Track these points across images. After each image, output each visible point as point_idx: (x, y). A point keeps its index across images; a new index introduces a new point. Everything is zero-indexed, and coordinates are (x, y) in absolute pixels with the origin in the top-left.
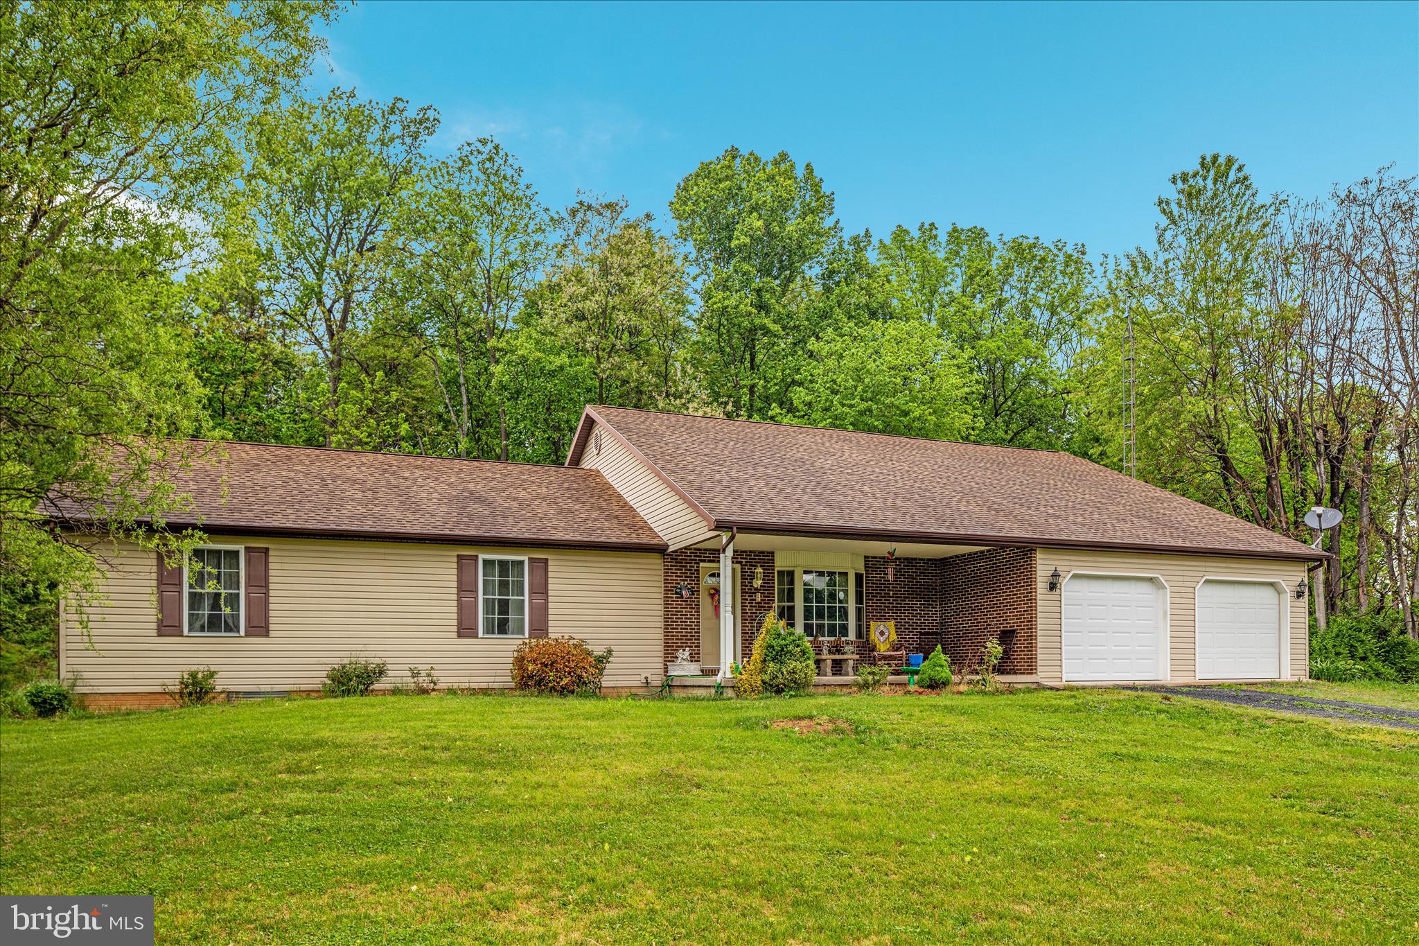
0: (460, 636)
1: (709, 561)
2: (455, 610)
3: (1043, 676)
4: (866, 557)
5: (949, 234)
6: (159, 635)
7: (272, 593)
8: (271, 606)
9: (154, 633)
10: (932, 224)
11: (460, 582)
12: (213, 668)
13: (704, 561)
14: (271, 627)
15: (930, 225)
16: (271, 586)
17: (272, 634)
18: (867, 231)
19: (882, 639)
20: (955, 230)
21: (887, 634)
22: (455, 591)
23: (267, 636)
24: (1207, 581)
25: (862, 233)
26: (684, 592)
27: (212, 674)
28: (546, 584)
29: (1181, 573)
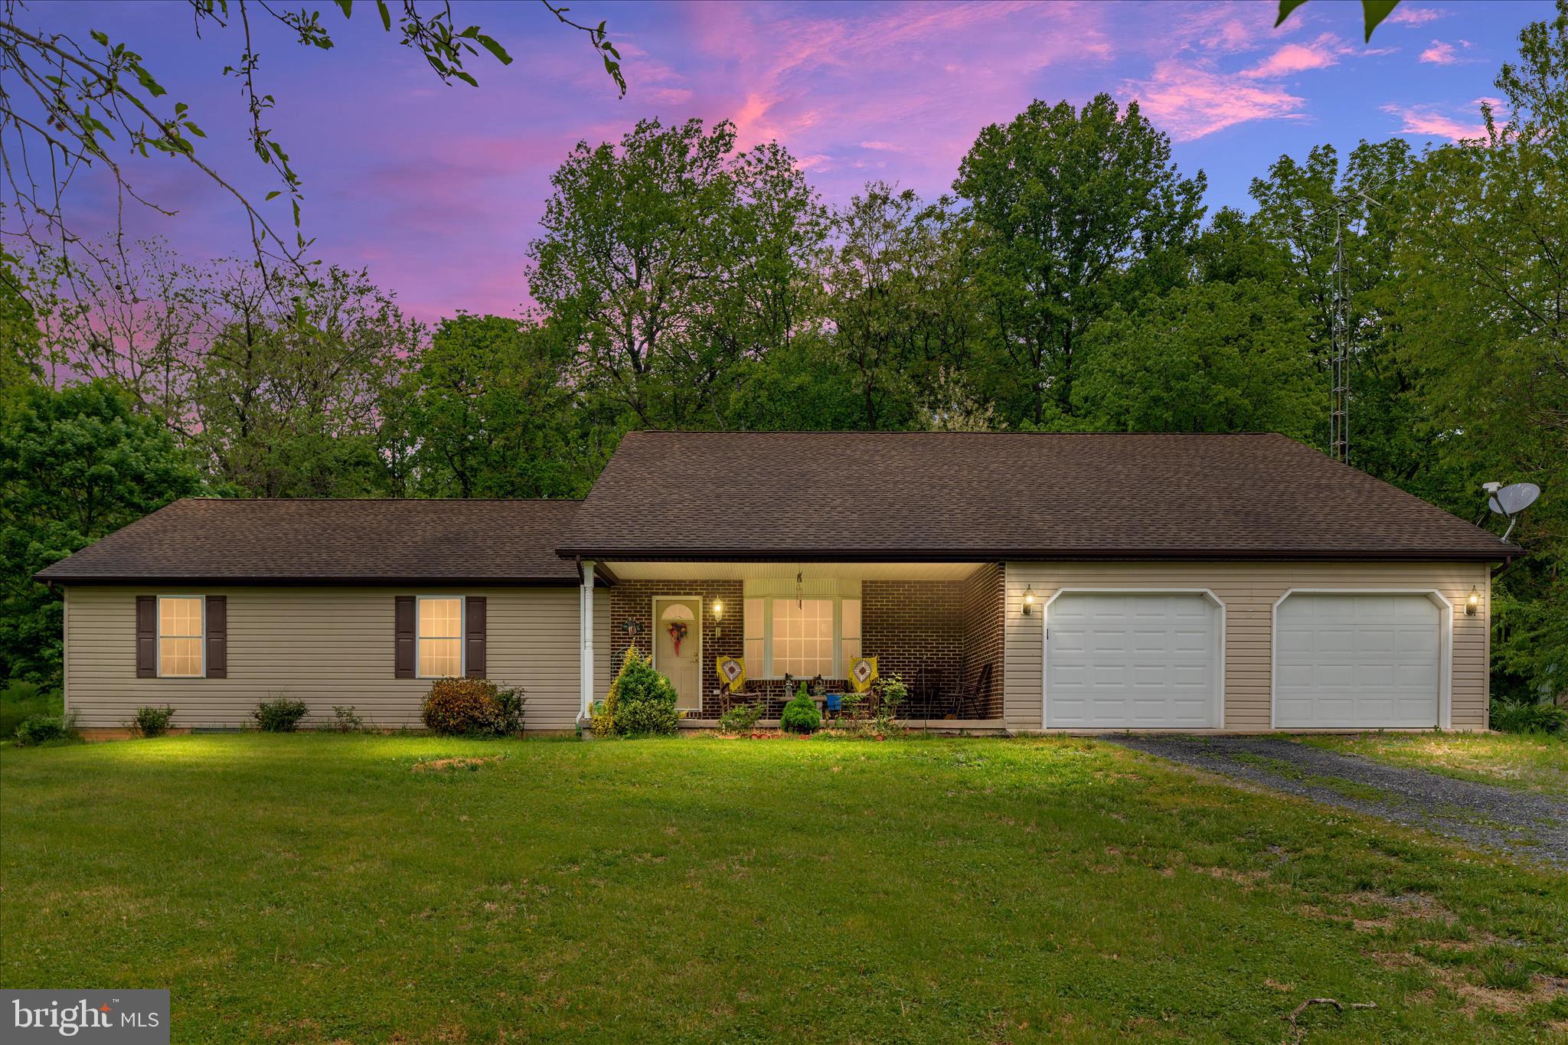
0: (397, 677)
1: (674, 594)
2: (393, 651)
3: (1011, 718)
4: (864, 582)
5: (1354, 156)
6: (139, 677)
7: (229, 638)
8: (229, 650)
9: (134, 675)
10: (1328, 147)
11: (397, 623)
12: (172, 707)
13: (657, 594)
14: (229, 669)
15: (1324, 149)
16: (229, 632)
17: (229, 675)
18: (1201, 172)
19: (862, 677)
20: (1363, 149)
21: (868, 672)
22: (393, 632)
23: (225, 677)
24: (1293, 595)
25: (1194, 177)
26: (630, 628)
27: (170, 713)
28: (484, 623)
29: (1248, 586)
